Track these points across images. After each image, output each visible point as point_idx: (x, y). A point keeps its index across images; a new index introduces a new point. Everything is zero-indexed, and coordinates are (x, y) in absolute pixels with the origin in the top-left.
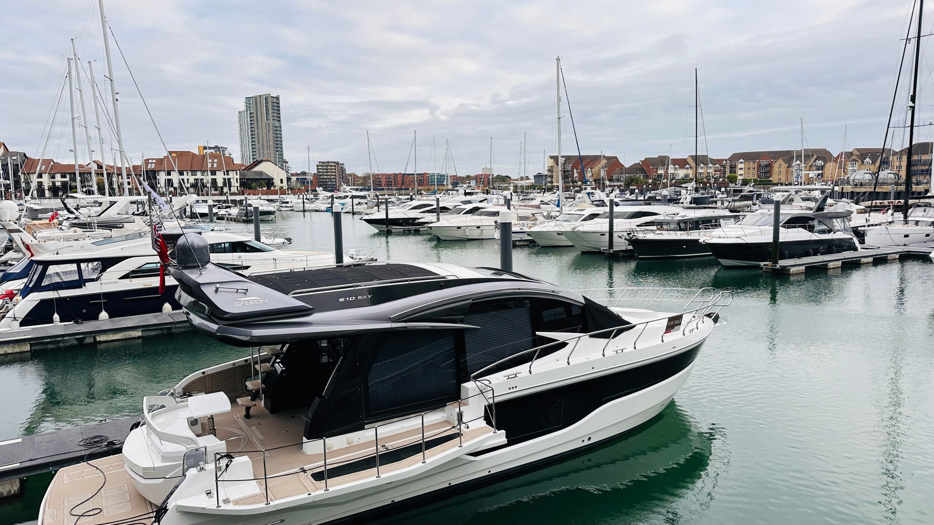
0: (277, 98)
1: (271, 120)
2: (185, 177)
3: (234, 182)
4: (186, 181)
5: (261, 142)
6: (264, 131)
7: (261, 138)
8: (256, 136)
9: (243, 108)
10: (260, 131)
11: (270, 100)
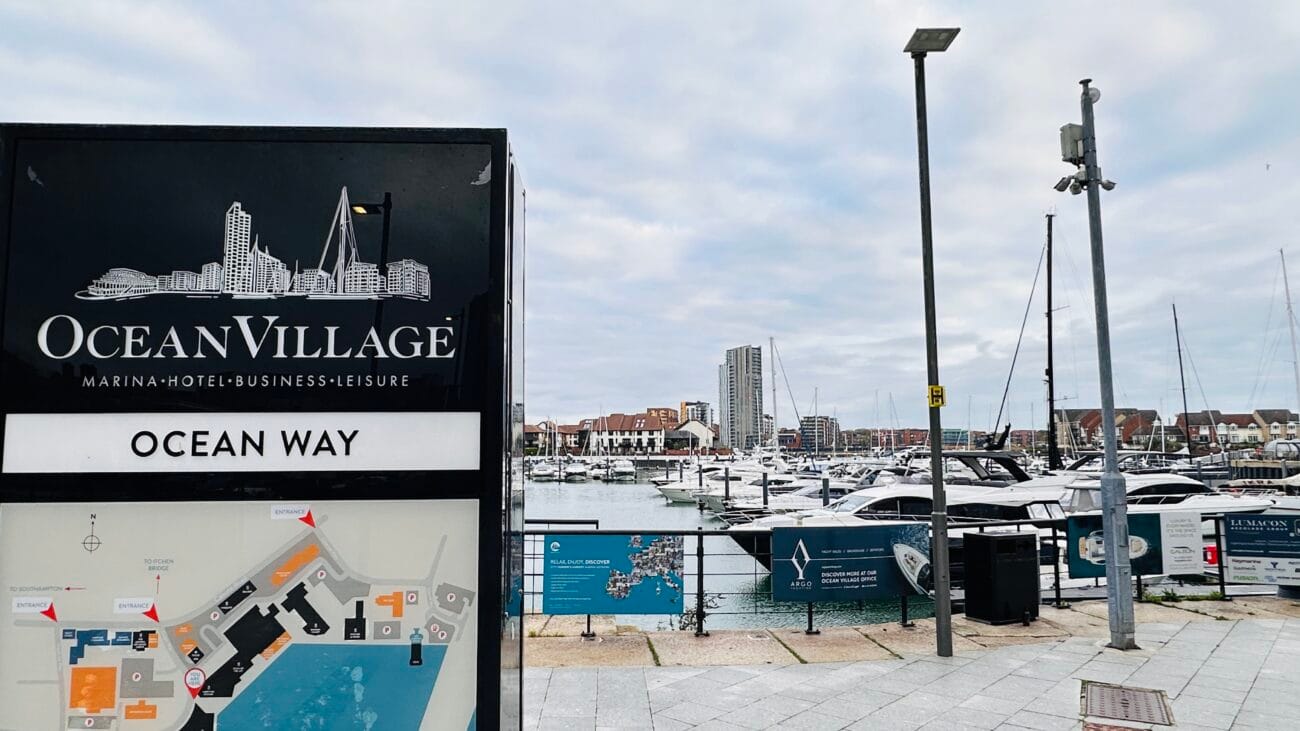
0: (759, 349)
1: (751, 373)
2: (614, 437)
3: (657, 442)
4: (614, 441)
5: (740, 396)
6: (744, 385)
7: (740, 392)
8: (735, 391)
9: (723, 361)
10: (740, 385)
11: (750, 351)
